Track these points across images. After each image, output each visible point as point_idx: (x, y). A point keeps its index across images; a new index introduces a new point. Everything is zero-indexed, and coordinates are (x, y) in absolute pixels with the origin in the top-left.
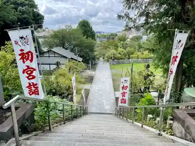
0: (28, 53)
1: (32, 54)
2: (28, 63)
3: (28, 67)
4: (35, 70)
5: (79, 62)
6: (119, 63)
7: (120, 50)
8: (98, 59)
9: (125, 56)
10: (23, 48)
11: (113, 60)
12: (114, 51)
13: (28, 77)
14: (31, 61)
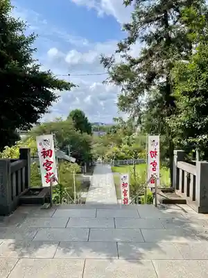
0: (48, 151)
1: (51, 151)
2: (48, 158)
3: (47, 161)
4: (52, 162)
5: (72, 162)
6: (122, 164)
7: (124, 146)
8: (96, 159)
9: (131, 155)
10: (44, 147)
11: (115, 159)
12: (117, 149)
13: (46, 169)
14: (51, 156)
